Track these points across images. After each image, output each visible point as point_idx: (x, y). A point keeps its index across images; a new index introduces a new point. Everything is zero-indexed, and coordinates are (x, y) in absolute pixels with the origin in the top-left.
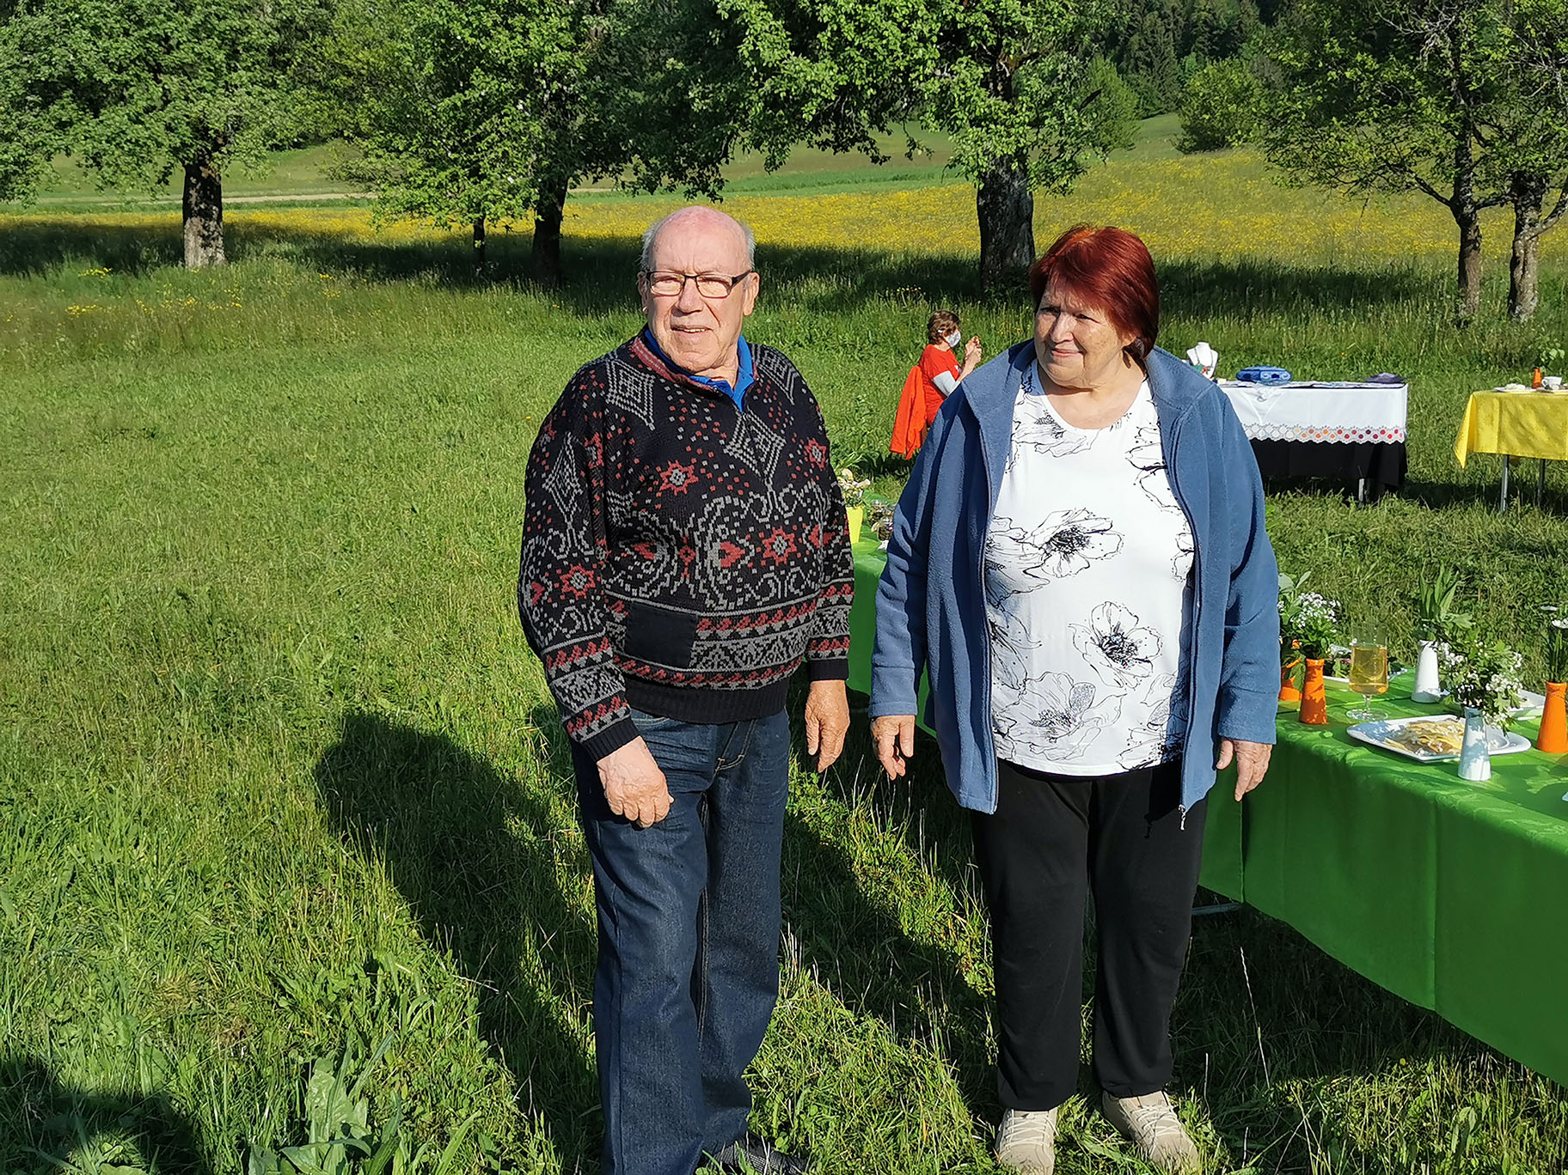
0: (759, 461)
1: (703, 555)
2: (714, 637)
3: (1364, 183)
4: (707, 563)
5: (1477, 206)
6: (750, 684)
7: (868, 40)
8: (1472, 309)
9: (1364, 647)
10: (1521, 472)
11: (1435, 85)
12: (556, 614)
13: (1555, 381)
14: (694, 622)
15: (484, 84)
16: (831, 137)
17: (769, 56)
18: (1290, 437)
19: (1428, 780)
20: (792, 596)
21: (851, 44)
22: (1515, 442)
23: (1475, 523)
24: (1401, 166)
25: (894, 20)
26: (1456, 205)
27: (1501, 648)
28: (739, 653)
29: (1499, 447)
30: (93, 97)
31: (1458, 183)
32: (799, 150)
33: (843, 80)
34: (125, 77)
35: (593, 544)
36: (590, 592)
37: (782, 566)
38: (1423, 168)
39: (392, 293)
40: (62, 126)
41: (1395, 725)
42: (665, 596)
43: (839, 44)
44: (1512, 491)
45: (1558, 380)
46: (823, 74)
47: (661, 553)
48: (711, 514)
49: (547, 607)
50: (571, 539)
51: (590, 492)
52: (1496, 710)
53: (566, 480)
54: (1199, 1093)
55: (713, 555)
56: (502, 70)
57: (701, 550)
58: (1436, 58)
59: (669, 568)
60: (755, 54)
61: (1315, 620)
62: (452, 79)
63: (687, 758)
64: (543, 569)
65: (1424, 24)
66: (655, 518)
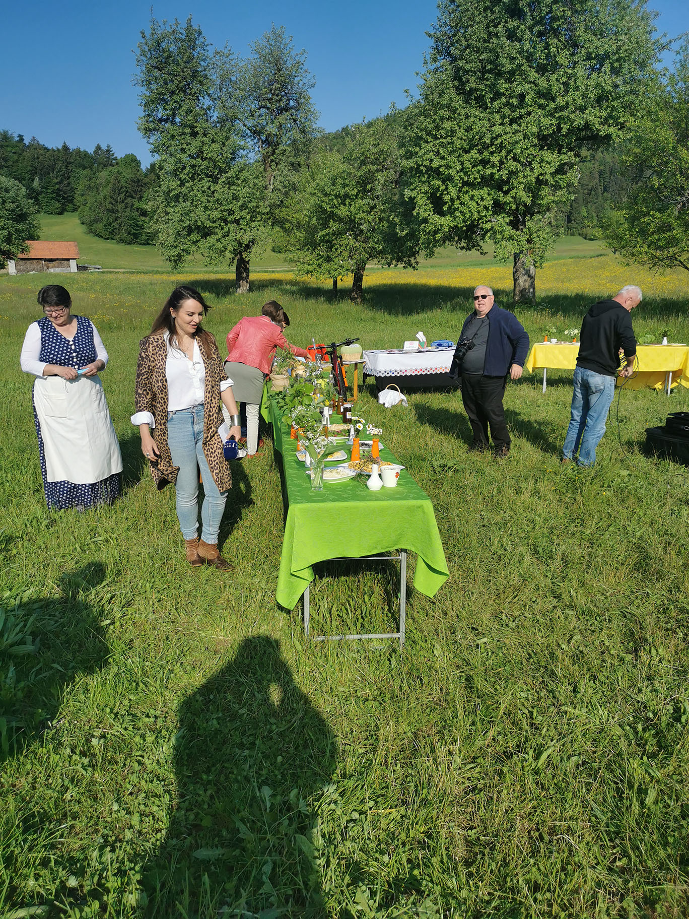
15: (334, 226)
16: (465, 245)
17: (424, 215)
33: (453, 224)
34: (215, 225)
40: (195, 242)
46: (446, 222)
56: (341, 220)
60: (419, 214)
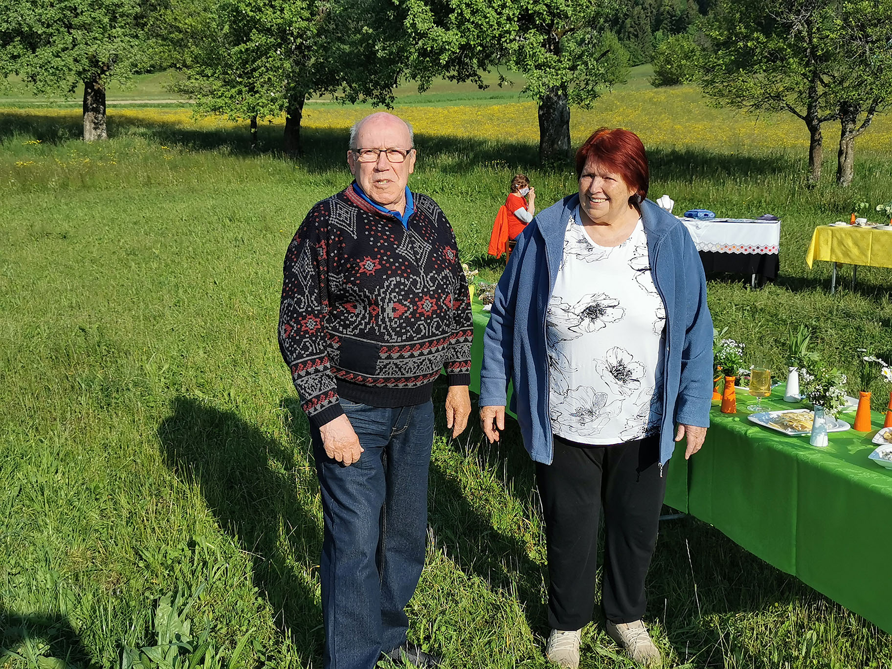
0: (416, 258)
1: (383, 310)
2: (389, 357)
3: (757, 106)
4: (385, 315)
5: (820, 121)
6: (410, 385)
7: (478, 19)
8: (816, 179)
9: (758, 370)
10: (843, 272)
11: (798, 51)
12: (298, 343)
13: (863, 221)
14: (378, 349)
15: (257, 39)
16: (456, 73)
17: (422, 26)
18: (714, 250)
19: (793, 446)
20: (434, 335)
21: (469, 21)
22: (840, 255)
23: (819, 300)
24: (778, 97)
25: (493, 8)
26: (808, 120)
27: (835, 372)
28: (404, 366)
29: (831, 257)
30: (32, 42)
31: (810, 107)
32: (437, 81)
33: (463, 41)
34: (50, 30)
35: (320, 304)
36: (318, 330)
37: (428, 317)
38: (791, 98)
39: (203, 157)
40: (14, 58)
41: (774, 414)
42: (362, 334)
43: (462, 21)
44: (838, 282)
45: (865, 220)
46: (452, 38)
47: (360, 309)
48: (388, 287)
49: (293, 338)
50: (308, 300)
51: (319, 274)
52: (832, 407)
53: (306, 266)
54: (661, 621)
55: (389, 310)
56: (268, 31)
57: (382, 307)
58: (799, 36)
59: (364, 318)
60: (414, 25)
61: (730, 354)
62: (240, 35)
63: (374, 427)
64: (292, 317)
65: (792, 17)
66: (356, 288)
